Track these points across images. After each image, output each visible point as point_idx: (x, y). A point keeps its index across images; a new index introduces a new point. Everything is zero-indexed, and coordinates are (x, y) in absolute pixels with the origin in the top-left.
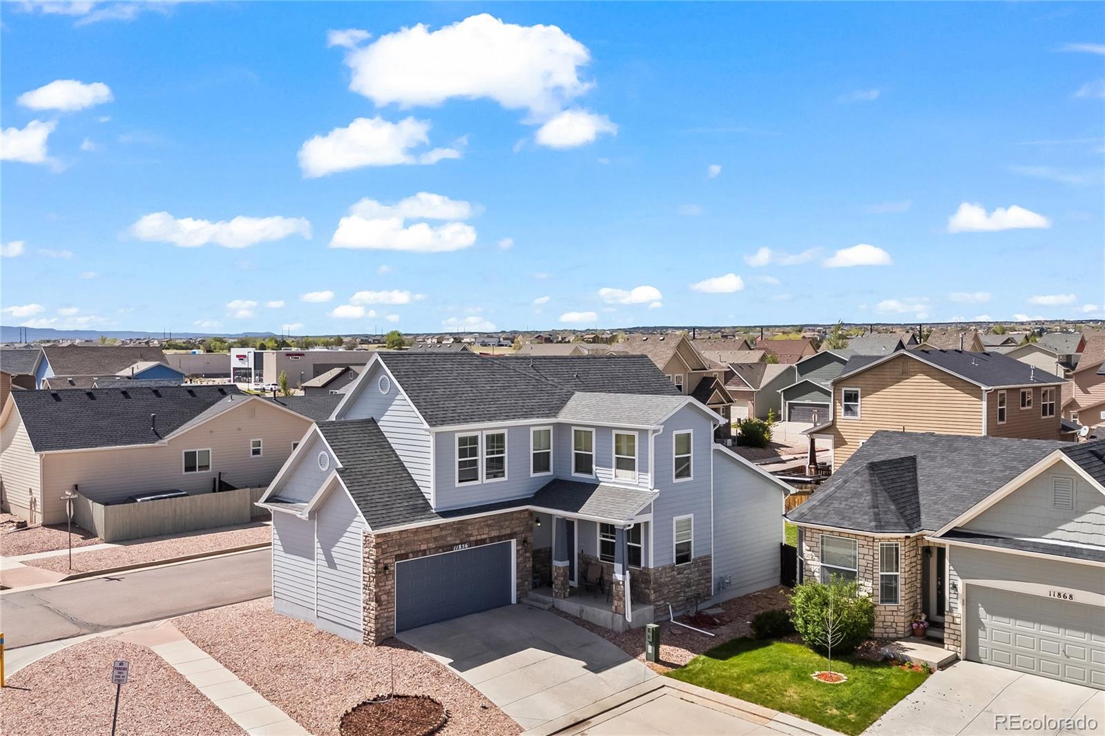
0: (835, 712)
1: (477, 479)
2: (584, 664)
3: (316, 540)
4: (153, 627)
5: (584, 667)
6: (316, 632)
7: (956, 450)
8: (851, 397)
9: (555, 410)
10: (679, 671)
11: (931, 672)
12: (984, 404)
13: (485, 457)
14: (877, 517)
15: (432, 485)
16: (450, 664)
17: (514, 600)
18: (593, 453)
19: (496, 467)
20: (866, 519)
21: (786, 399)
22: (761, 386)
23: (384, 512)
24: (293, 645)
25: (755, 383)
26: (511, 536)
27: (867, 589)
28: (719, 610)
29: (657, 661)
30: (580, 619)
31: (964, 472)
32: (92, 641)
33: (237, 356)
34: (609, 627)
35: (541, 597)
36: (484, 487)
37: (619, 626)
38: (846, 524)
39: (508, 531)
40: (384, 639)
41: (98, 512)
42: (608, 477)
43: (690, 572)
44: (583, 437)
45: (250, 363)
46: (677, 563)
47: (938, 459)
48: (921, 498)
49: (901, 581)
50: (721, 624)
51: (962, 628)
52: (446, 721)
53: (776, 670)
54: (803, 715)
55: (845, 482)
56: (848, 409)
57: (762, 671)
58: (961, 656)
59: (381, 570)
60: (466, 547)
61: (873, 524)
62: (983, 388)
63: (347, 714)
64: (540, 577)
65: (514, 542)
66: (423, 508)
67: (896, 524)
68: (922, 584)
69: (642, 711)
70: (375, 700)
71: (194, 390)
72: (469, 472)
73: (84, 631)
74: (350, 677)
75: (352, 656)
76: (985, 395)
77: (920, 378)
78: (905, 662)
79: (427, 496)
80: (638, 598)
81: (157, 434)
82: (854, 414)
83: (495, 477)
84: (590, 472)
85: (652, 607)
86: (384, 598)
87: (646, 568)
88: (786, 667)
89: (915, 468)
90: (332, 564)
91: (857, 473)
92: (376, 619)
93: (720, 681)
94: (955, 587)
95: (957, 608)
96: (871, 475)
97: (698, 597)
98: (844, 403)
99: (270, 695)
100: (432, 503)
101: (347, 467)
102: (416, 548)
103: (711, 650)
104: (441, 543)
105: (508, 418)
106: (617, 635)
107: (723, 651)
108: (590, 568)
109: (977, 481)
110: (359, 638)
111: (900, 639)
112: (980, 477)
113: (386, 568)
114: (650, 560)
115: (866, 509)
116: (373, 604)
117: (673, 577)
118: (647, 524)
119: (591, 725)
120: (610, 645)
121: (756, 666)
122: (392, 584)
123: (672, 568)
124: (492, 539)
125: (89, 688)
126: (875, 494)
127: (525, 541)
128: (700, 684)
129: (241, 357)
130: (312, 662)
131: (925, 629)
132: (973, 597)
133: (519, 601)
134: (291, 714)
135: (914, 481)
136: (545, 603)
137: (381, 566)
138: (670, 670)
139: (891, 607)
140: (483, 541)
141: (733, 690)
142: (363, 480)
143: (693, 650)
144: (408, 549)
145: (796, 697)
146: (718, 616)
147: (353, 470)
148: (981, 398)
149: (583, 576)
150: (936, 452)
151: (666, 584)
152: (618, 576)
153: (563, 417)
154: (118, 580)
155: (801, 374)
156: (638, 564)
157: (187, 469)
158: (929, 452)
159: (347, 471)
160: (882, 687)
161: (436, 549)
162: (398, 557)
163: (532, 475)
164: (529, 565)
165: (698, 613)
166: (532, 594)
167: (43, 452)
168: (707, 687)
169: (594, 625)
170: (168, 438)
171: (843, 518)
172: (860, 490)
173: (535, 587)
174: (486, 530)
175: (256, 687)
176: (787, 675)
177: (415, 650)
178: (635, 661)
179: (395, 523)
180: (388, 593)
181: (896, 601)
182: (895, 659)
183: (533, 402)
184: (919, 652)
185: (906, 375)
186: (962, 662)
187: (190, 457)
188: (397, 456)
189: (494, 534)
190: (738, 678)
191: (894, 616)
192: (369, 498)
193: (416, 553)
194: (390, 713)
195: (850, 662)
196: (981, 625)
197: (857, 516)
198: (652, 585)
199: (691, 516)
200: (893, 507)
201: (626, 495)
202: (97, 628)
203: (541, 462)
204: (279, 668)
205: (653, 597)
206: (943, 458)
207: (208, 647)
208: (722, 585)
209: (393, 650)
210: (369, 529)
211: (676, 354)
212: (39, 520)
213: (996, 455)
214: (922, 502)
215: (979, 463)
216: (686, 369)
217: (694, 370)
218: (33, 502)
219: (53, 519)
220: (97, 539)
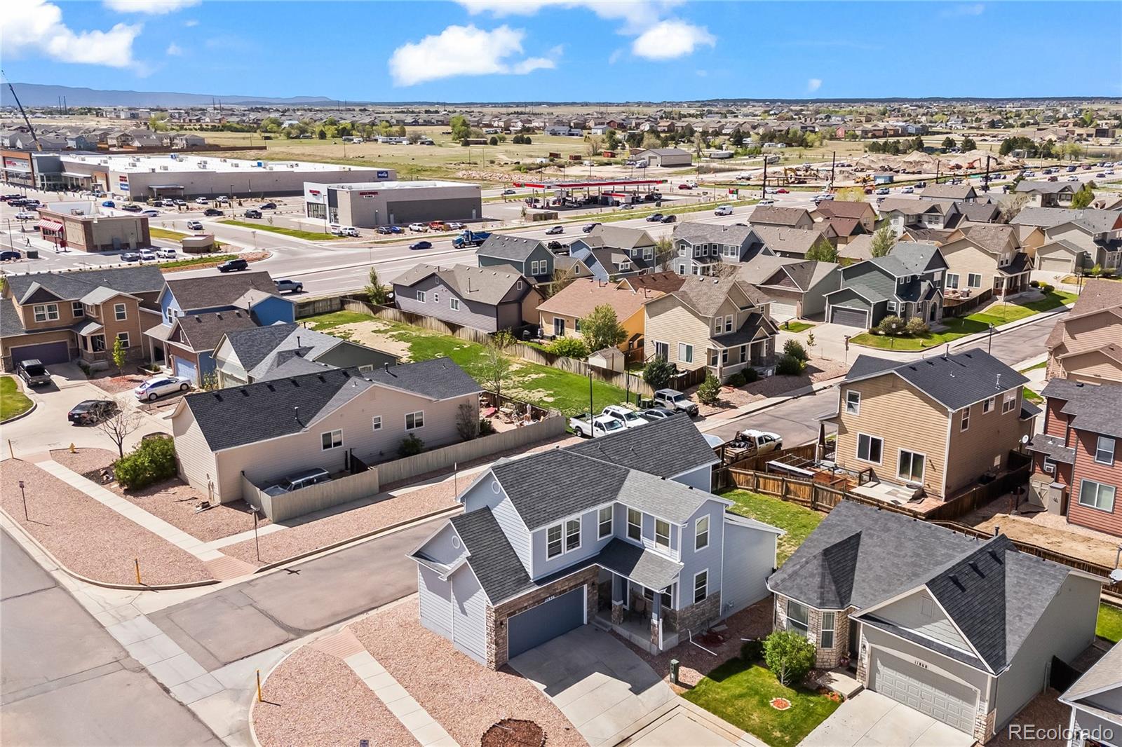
0: (778, 734)
1: (560, 552)
2: (630, 686)
3: (452, 593)
4: (338, 631)
5: (630, 689)
7: (888, 530)
8: (853, 398)
9: (613, 496)
10: (691, 693)
11: (843, 701)
12: (950, 421)
13: (566, 537)
14: (822, 596)
15: (531, 559)
16: (545, 690)
17: (585, 622)
18: (641, 527)
19: (573, 541)
20: (815, 596)
21: (830, 303)
22: (810, 287)
23: (499, 588)
25: (804, 284)
26: (583, 583)
27: (813, 638)
28: (724, 627)
29: (677, 682)
30: (629, 641)
31: (888, 554)
32: (302, 652)
33: (311, 191)
34: (648, 650)
35: (603, 620)
37: (654, 651)
38: (802, 598)
39: (582, 580)
40: (502, 667)
41: (265, 499)
42: (651, 546)
43: (705, 605)
44: (634, 516)
45: (324, 200)
46: (696, 602)
47: (875, 537)
48: (857, 573)
49: (835, 635)
50: (724, 641)
51: (867, 671)
52: (544, 742)
53: (750, 695)
54: (759, 736)
55: (807, 563)
56: (850, 406)
57: (741, 696)
58: (865, 687)
59: (499, 625)
60: (554, 597)
61: (819, 601)
62: (950, 410)
63: (484, 734)
64: (603, 604)
65: (585, 586)
66: (524, 580)
67: (833, 602)
68: (850, 633)
69: (663, 729)
70: (500, 723)
71: (324, 376)
72: (555, 549)
73: (291, 636)
74: (482, 699)
75: (480, 678)
76: (951, 415)
77: (905, 392)
78: (830, 691)
79: (527, 570)
80: (668, 628)
81: (300, 422)
82: (854, 411)
83: (573, 547)
84: (639, 539)
85: (677, 635)
86: (500, 641)
87: (674, 610)
88: (757, 693)
89: (858, 545)
90: (464, 611)
91: (815, 557)
92: (496, 655)
93: (713, 704)
94: (864, 647)
95: (865, 660)
96: (823, 561)
97: (711, 619)
98: (847, 401)
100: (531, 575)
101: (474, 555)
102: (521, 606)
103: (714, 671)
104: (538, 599)
105: (580, 510)
106: (653, 657)
107: (719, 673)
108: (638, 602)
109: (893, 564)
110: (485, 663)
111: (830, 670)
112: (896, 560)
113: (502, 624)
114: (677, 605)
115: (816, 589)
116: (494, 646)
117: (692, 612)
118: (675, 584)
119: (632, 742)
120: (647, 666)
121: (738, 691)
122: (505, 632)
123: (692, 607)
124: (571, 588)
126: (823, 576)
127: (593, 584)
128: (701, 705)
129: (315, 193)
131: (848, 663)
132: (874, 654)
133: (588, 623)
135: (855, 558)
136: (607, 626)
137: (498, 623)
138: (685, 691)
139: (827, 650)
140: (565, 591)
141: (722, 712)
142: (484, 563)
143: (701, 672)
144: (516, 608)
145: (757, 720)
146: (722, 633)
147: (478, 556)
148: (948, 416)
149: (633, 604)
150: (875, 530)
151: (688, 618)
152: (655, 621)
154: (295, 571)
155: (845, 280)
156: (670, 607)
157: (326, 447)
158: (871, 529)
159: (473, 560)
160: (809, 713)
161: (534, 604)
162: (509, 615)
163: (599, 539)
164: (596, 597)
165: (709, 631)
166: (597, 617)
167: (218, 451)
168: (705, 708)
169: (639, 648)
170: (310, 425)
171: (801, 593)
172: (815, 572)
173: (600, 610)
174: (567, 583)
176: (755, 700)
177: (522, 677)
178: (663, 681)
179: (507, 596)
180: (503, 638)
181: (831, 647)
182: (825, 688)
184: (841, 683)
185: (894, 389)
186: (865, 690)
187: (327, 437)
188: (506, 538)
189: (572, 584)
190: (724, 702)
191: (830, 655)
192: (489, 578)
193: (520, 610)
194: (510, 735)
195: (796, 690)
196: (878, 671)
197: (811, 592)
198: (678, 621)
199: (707, 570)
200: (833, 588)
201: (661, 563)
202: (299, 633)
203: (605, 529)
205: (678, 628)
206: (878, 537)
207: (383, 660)
208: (726, 608)
209: (508, 676)
210: (491, 605)
211: (727, 300)
212: (217, 500)
213: (912, 540)
214: (856, 578)
215: (899, 546)
216: (736, 310)
217: (742, 309)
218: (211, 486)
219: (228, 499)
220: (266, 520)
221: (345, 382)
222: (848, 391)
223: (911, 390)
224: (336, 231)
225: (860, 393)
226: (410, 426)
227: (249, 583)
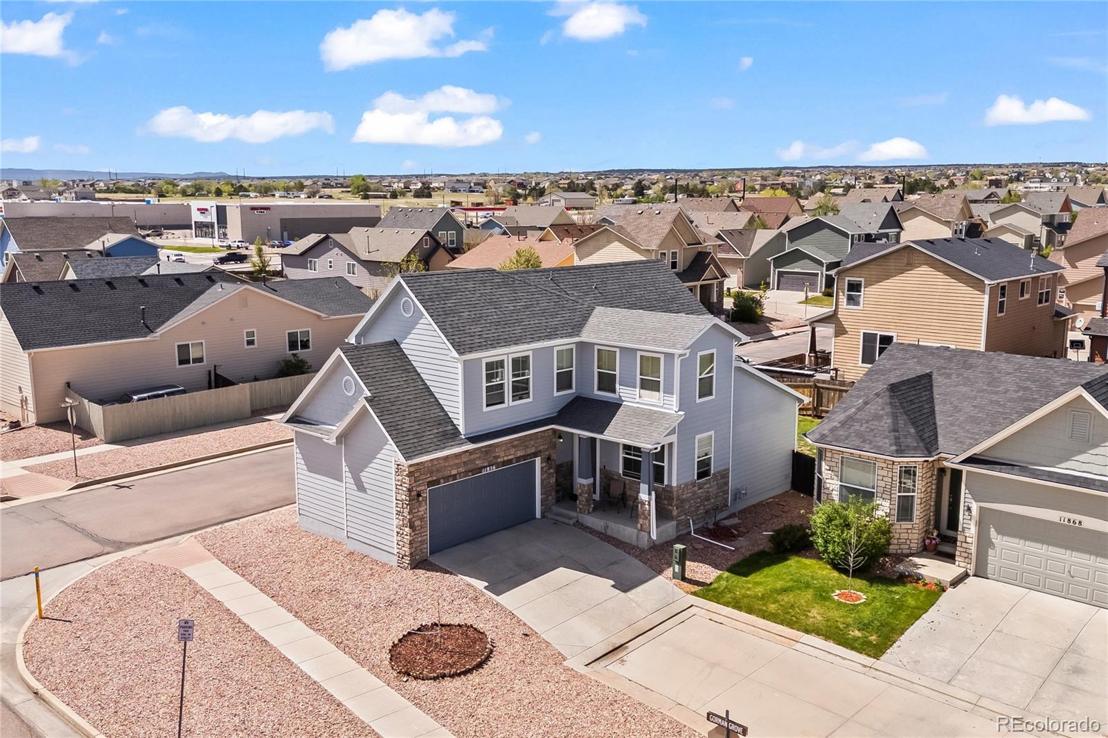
0: (857, 634)
1: (503, 402)
2: (612, 583)
3: (344, 464)
4: (177, 543)
5: (613, 586)
6: (347, 552)
7: (971, 367)
8: (855, 287)
9: (577, 328)
10: (706, 590)
11: (944, 590)
12: (987, 297)
13: (511, 379)
14: (897, 441)
15: (461, 411)
16: (486, 588)
17: (538, 515)
18: (617, 373)
19: (521, 390)
20: (886, 443)
21: (775, 267)
22: (751, 253)
23: (415, 440)
24: (326, 567)
25: (745, 249)
26: (535, 455)
27: (884, 508)
28: (735, 521)
29: (684, 579)
30: (605, 535)
31: (979, 392)
32: (119, 563)
33: (198, 209)
34: (634, 543)
35: (565, 512)
36: (511, 409)
37: (644, 543)
38: (867, 447)
39: (533, 450)
40: (419, 563)
41: (95, 413)
42: (631, 397)
43: (709, 485)
44: (606, 357)
45: (212, 217)
46: (698, 479)
47: (954, 376)
48: (938, 417)
49: (917, 501)
50: (739, 536)
51: (973, 549)
52: (491, 651)
53: (799, 589)
54: (827, 637)
55: (866, 403)
56: (852, 300)
57: (785, 590)
58: (971, 572)
59: (415, 497)
60: (494, 469)
61: (894, 448)
62: (987, 282)
63: (395, 646)
64: (563, 492)
65: (538, 460)
66: (452, 435)
67: (915, 449)
68: (936, 502)
69: (675, 634)
70: (419, 630)
71: (182, 278)
72: (495, 396)
73: (108, 549)
74: (390, 603)
75: (387, 580)
76: (987, 289)
77: (925, 269)
78: (919, 579)
79: (455, 422)
80: (662, 515)
81: (147, 327)
82: (857, 304)
83: (520, 398)
84: (614, 391)
85: (674, 523)
86: (417, 523)
87: (669, 486)
88: (808, 586)
89: (931, 386)
90: (361, 487)
91: (877, 395)
92: (411, 543)
93: (745, 600)
94: (969, 509)
95: (969, 529)
96: (891, 397)
97: (717, 509)
98: (846, 293)
99: (313, 623)
100: (461, 429)
101: (375, 395)
102: (447, 473)
103: (734, 566)
104: (470, 466)
105: (533, 340)
106: (643, 551)
107: (745, 567)
108: (613, 485)
109: (992, 402)
110: (394, 561)
111: (912, 555)
112: (995, 398)
113: (419, 495)
114: (674, 478)
115: (887, 433)
116: (407, 529)
117: (694, 493)
118: (671, 445)
119: (628, 651)
120: (636, 562)
121: (779, 584)
122: (425, 509)
123: (694, 484)
124: (518, 459)
125: (131, 618)
126: (895, 417)
127: (549, 459)
128: (727, 604)
129: (203, 211)
130: (348, 587)
131: (937, 544)
132: (985, 520)
133: (543, 516)
134: (338, 645)
135: (931, 400)
136: (570, 518)
137: (414, 493)
138: (696, 588)
139: (906, 525)
140: (510, 462)
141: (760, 610)
142: (391, 408)
143: (716, 566)
144: (440, 475)
145: (819, 618)
146: (736, 527)
147: (381, 398)
148: (983, 292)
149: (606, 490)
150: (950, 369)
151: (688, 500)
152: (644, 496)
153: (585, 336)
154: (128, 487)
155: (791, 241)
156: (662, 482)
157: (181, 362)
158: (945, 368)
159: (376, 399)
160: (899, 606)
161: (466, 473)
162: (430, 484)
163: (556, 394)
164: (553, 480)
165: (716, 524)
166: (555, 509)
167: (32, 351)
168: (734, 607)
169: (619, 541)
170: (160, 331)
171: (864, 441)
172: (881, 412)
173: (558, 501)
174: (512, 451)
175: (296, 614)
176: (809, 595)
177: (451, 574)
178: (660, 578)
179: (428, 452)
180: (421, 519)
181: (911, 520)
182: (910, 576)
183: (555, 321)
184: (932, 569)
185: (910, 266)
186: (971, 578)
187: (184, 349)
188: (423, 381)
189: (519, 454)
190: (762, 598)
191: (910, 533)
192: (399, 427)
193: (446, 479)
194: (436, 644)
195: (867, 581)
196: (991, 544)
197: (878, 439)
198: (675, 502)
199: (712, 433)
200: (912, 431)
201: (651, 417)
202: (120, 546)
203: (564, 381)
204: (316, 592)
205: (675, 513)
206: (959, 375)
207: (240, 568)
208: (737, 495)
209: (429, 574)
210: (402, 460)
211: (672, 230)
212: (32, 419)
213: (1010, 374)
214: (939, 423)
215: (993, 382)
216: (682, 244)
217: (689, 245)
218: (24, 401)
219: (46, 418)
220: (96, 440)
221: (209, 287)
222: (847, 279)
223: (934, 264)
224: (225, 244)
225: (863, 280)
226: (293, 345)
227: (58, 499)
